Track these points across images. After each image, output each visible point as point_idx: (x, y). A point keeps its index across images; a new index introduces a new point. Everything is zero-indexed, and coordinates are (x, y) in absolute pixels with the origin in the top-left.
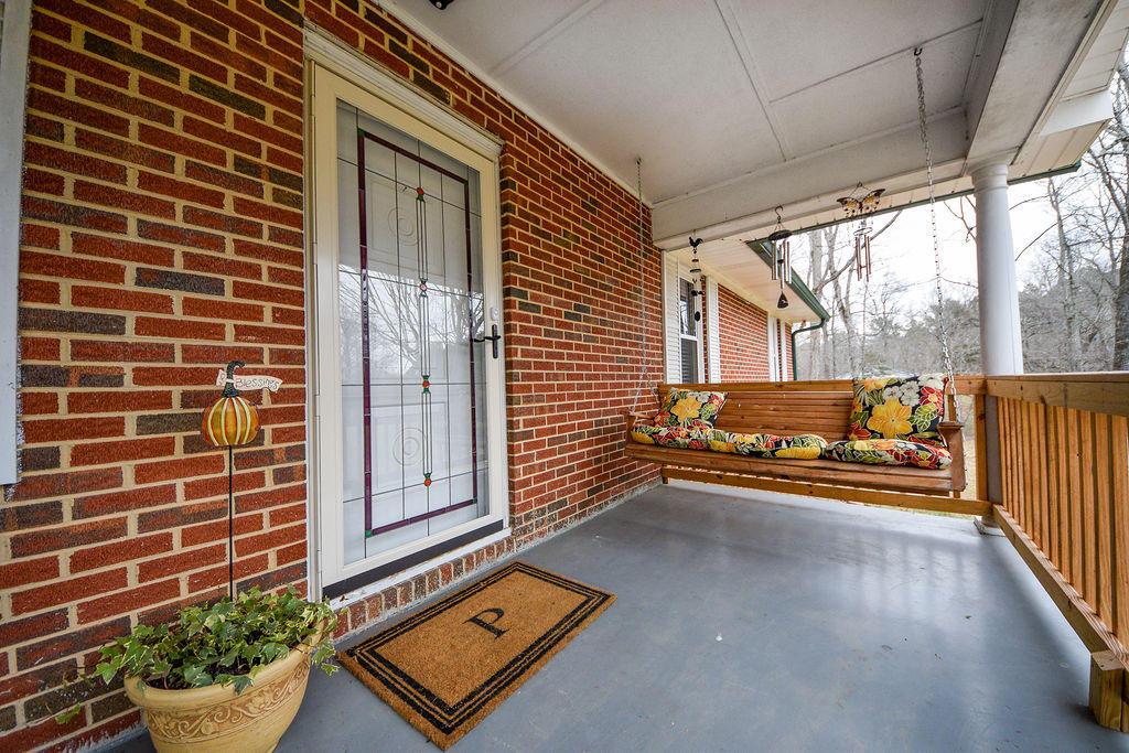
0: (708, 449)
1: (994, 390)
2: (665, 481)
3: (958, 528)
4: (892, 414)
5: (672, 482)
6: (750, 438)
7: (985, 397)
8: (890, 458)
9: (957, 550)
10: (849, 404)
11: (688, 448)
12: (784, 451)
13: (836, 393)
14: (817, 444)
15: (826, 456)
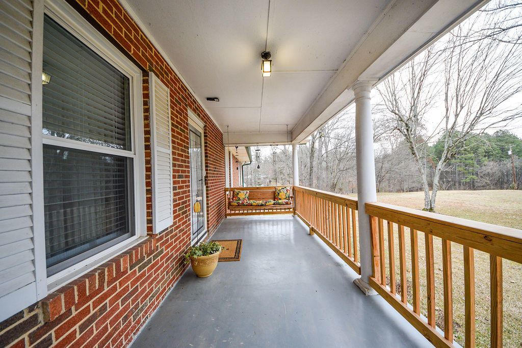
0: (252, 205)
1: (295, 189)
2: (226, 217)
3: (289, 216)
4: (282, 195)
5: (228, 217)
6: (261, 202)
7: (293, 189)
8: (284, 203)
9: (290, 221)
10: (274, 193)
11: (246, 205)
12: (267, 204)
13: (271, 190)
14: (273, 202)
15: (274, 204)
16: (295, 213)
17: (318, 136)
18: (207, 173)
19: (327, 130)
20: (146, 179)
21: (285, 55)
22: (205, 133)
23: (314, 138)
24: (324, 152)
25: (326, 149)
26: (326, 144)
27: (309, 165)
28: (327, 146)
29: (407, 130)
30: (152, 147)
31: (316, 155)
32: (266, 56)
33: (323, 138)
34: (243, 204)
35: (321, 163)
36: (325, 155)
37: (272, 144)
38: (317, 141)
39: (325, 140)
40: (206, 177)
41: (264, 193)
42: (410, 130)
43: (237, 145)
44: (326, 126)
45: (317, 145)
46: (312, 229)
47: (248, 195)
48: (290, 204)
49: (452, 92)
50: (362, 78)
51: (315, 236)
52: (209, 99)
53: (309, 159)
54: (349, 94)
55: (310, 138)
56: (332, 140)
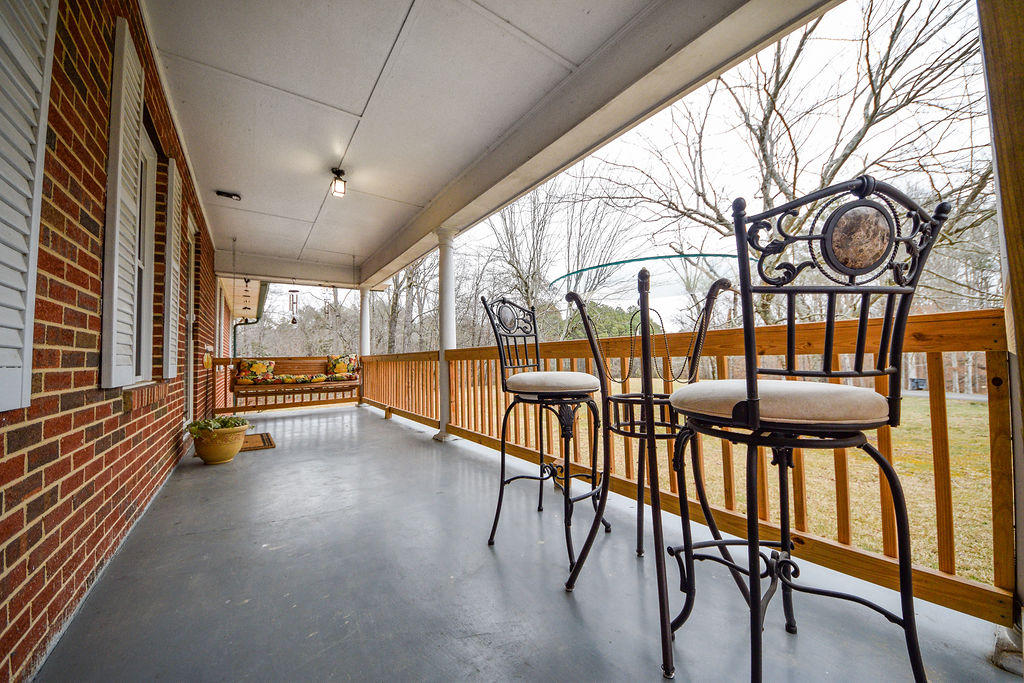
1: (364, 360)
3: (350, 407)
4: (342, 366)
6: (302, 376)
8: (346, 378)
9: (351, 411)
10: (327, 364)
12: (315, 380)
13: (320, 361)
14: (324, 377)
15: (327, 380)
16: (361, 401)
17: (405, 284)
18: (197, 319)
19: (422, 276)
20: (155, 301)
21: (363, 178)
22: (196, 246)
23: (398, 287)
24: (415, 314)
25: (421, 310)
26: (420, 300)
27: (386, 338)
28: (422, 305)
29: (527, 291)
30: (167, 258)
31: (400, 319)
32: (338, 173)
33: (415, 290)
34: (265, 382)
35: (409, 334)
36: (417, 321)
37: (322, 283)
38: (404, 294)
39: (418, 293)
40: (195, 325)
41: (307, 366)
42: (530, 291)
43: (249, 277)
44: (421, 267)
45: (403, 301)
46: (390, 411)
47: (272, 367)
48: (356, 379)
49: (574, 249)
50: (445, 225)
51: (395, 417)
52: (219, 193)
53: (386, 328)
54: (432, 238)
55: (390, 282)
56: (431, 295)
